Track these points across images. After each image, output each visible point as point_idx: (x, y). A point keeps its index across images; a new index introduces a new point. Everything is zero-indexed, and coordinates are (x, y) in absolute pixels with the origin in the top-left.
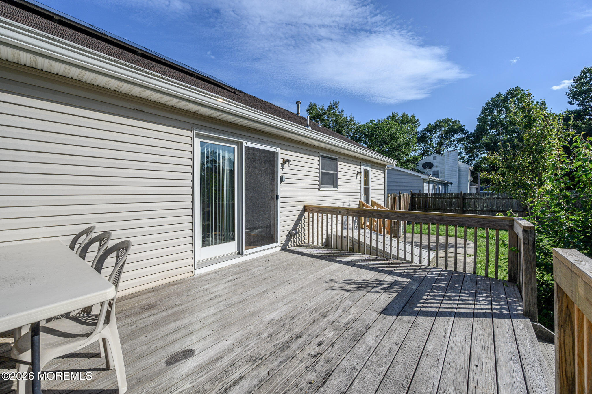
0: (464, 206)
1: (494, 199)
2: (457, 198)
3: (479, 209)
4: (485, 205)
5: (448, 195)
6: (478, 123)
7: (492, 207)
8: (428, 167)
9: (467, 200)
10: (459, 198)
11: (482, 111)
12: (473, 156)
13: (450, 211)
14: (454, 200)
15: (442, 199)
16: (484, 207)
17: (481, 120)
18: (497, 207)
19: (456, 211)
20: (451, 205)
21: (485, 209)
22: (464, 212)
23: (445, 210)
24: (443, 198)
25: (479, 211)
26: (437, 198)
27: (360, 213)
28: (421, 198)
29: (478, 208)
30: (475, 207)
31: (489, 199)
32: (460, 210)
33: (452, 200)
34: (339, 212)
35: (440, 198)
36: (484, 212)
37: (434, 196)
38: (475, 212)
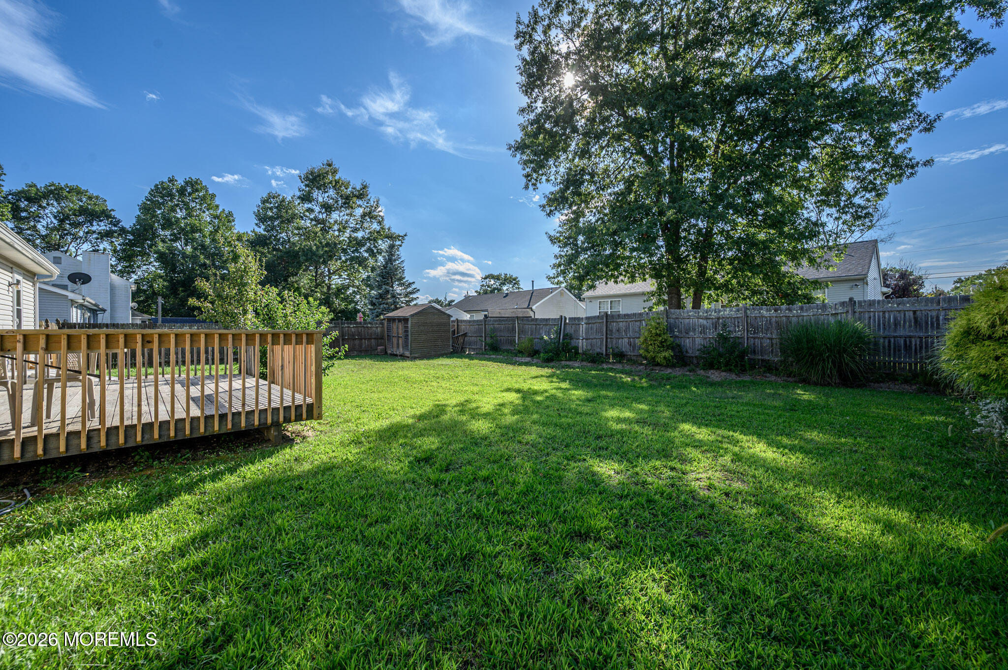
8: (80, 280)
12: (131, 266)
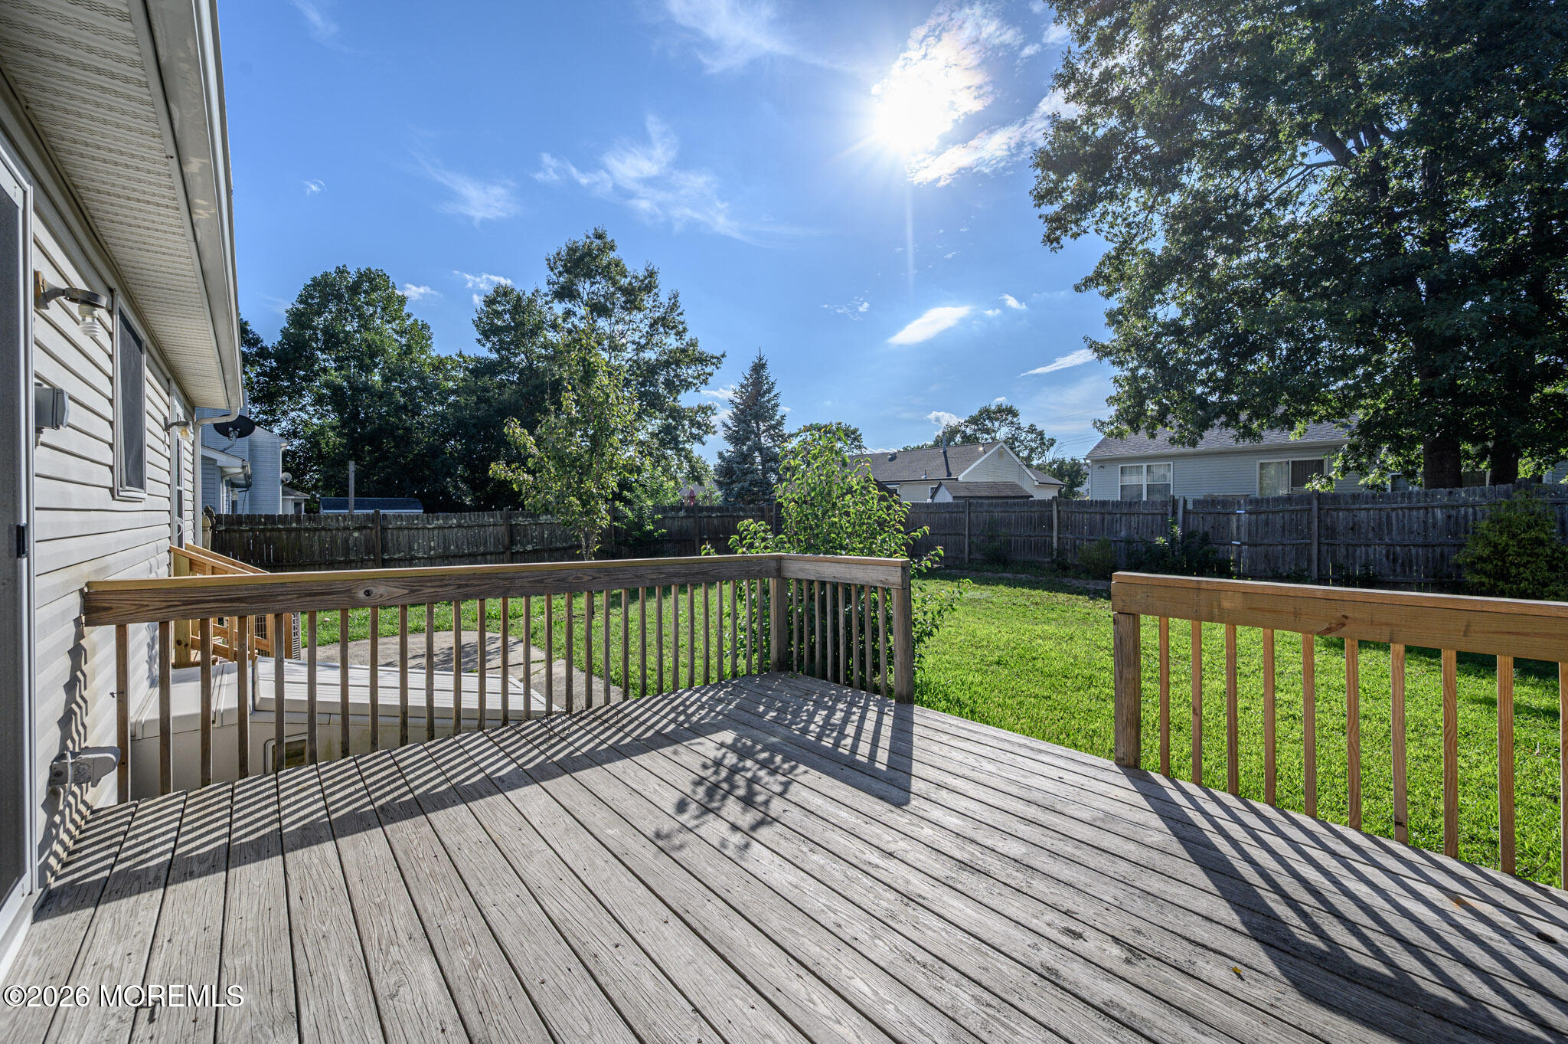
0: (384, 549)
1: (450, 527)
2: (365, 528)
3: (420, 555)
4: (432, 544)
5: (338, 520)
6: (287, 325)
7: (446, 548)
8: (235, 429)
9: (389, 532)
10: (371, 529)
11: (301, 296)
13: (348, 564)
14: (356, 534)
15: (323, 533)
16: (430, 549)
17: (299, 319)
18: (457, 546)
19: (363, 564)
20: (347, 550)
21: (432, 553)
22: (385, 564)
23: (331, 565)
24: (323, 529)
25: (419, 559)
26: (306, 530)
27: (467, 585)
28: (249, 531)
29: (418, 552)
30: (411, 548)
31: (440, 528)
32: (374, 560)
33: (351, 534)
34: (361, 595)
35: (316, 529)
36: (431, 561)
37: (294, 525)
38: (410, 561)
